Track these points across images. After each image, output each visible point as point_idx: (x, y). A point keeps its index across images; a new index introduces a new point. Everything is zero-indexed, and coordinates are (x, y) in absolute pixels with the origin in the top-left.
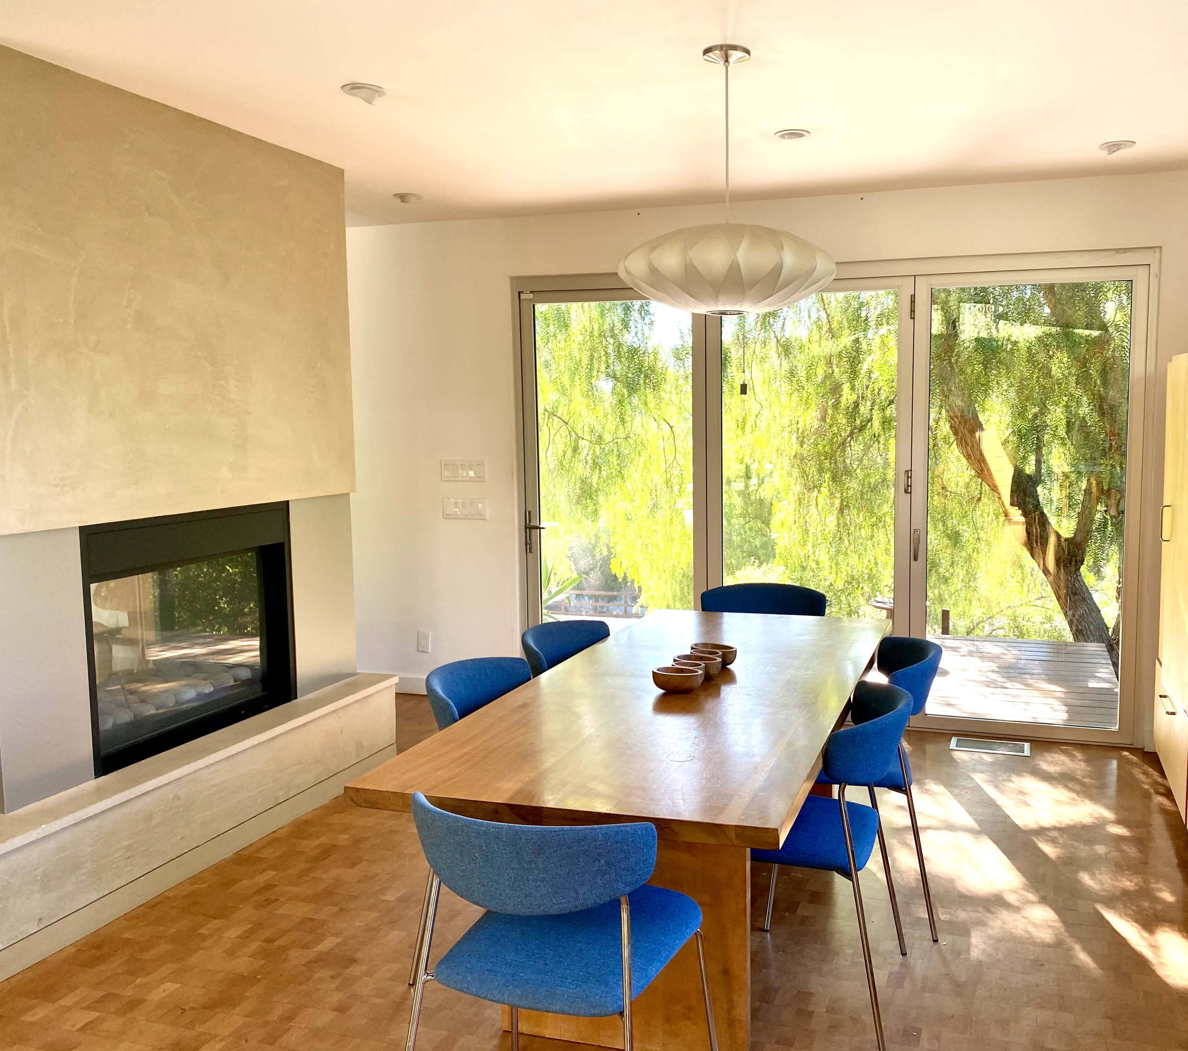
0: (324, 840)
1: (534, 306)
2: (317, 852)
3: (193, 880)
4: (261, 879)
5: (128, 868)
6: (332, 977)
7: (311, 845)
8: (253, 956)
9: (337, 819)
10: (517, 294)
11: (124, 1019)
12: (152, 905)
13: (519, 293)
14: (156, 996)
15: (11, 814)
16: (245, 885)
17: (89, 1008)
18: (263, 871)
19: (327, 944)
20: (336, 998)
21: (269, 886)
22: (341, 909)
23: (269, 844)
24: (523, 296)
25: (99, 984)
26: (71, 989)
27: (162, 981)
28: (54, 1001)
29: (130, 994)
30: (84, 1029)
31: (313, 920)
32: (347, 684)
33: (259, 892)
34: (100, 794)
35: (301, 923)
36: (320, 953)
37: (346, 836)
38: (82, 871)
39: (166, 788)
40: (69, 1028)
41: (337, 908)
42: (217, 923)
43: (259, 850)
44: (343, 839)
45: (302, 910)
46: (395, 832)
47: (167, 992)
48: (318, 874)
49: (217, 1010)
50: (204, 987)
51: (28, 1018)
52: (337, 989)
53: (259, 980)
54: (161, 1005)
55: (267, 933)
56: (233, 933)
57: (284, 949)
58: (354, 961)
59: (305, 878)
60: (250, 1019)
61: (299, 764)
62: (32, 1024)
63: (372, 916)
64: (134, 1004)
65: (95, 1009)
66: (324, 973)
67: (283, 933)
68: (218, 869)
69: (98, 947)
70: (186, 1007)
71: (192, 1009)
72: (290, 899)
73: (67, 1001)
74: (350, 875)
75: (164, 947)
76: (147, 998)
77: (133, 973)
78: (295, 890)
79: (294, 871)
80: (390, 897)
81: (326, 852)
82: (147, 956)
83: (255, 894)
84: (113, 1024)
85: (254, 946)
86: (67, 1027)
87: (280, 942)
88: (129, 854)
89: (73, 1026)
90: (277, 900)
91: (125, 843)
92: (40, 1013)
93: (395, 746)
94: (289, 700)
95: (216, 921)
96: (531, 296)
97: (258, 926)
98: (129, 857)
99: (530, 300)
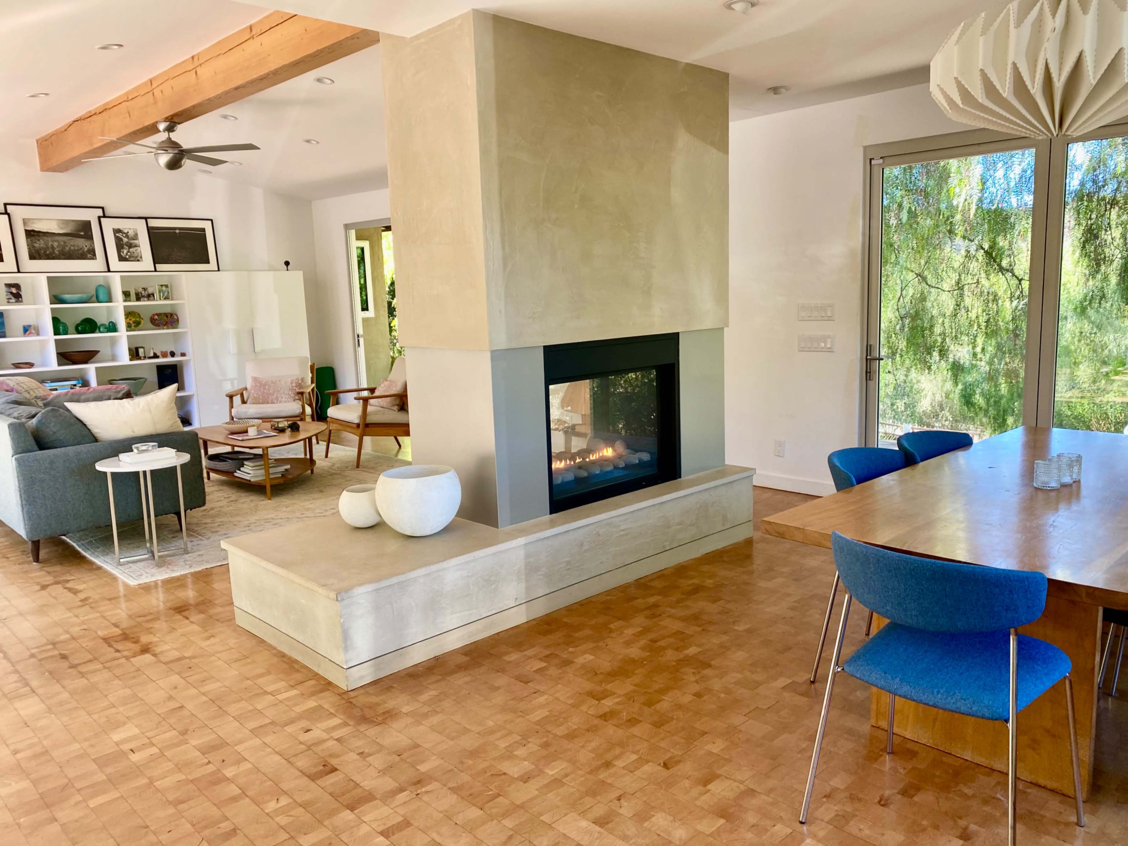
0: (696, 581)
1: (883, 169)
2: (690, 588)
3: (608, 592)
4: (652, 600)
5: (568, 576)
6: (693, 673)
7: (686, 583)
8: (643, 649)
9: (705, 568)
10: (868, 161)
11: (560, 671)
12: (581, 604)
13: (871, 160)
14: (580, 660)
15: (502, 529)
16: (640, 602)
17: (541, 659)
18: (653, 595)
19: (692, 650)
20: (696, 688)
21: (656, 606)
22: (703, 630)
23: (658, 577)
24: (873, 162)
25: (547, 647)
26: (532, 646)
27: (585, 652)
28: (522, 651)
29: (565, 656)
30: (536, 671)
31: (683, 633)
32: (718, 472)
33: (648, 608)
34: (553, 524)
35: (675, 633)
36: (687, 656)
37: (711, 581)
38: (540, 573)
39: (592, 526)
40: (529, 669)
41: (700, 629)
42: (621, 623)
43: (651, 580)
44: (709, 582)
45: (676, 626)
46: (748, 584)
47: (586, 660)
48: (689, 603)
49: (617, 678)
50: (610, 662)
51: (507, 658)
52: (697, 682)
53: (645, 664)
54: (583, 666)
55: (652, 636)
56: (630, 632)
57: (664, 648)
58: (710, 666)
59: (681, 605)
60: (637, 689)
61: (681, 524)
62: (509, 662)
63: (725, 638)
64: (567, 663)
65: (545, 662)
66: (689, 670)
67: (664, 637)
68: (623, 588)
69: (549, 624)
70: (598, 673)
71: (601, 673)
72: (669, 616)
73: (530, 652)
74: (712, 608)
75: (587, 632)
76: (575, 660)
77: (568, 644)
78: (673, 611)
79: (674, 599)
80: (741, 627)
81: (697, 590)
82: (577, 635)
83: (647, 609)
84: (553, 671)
85: (643, 642)
86: (528, 668)
87: (662, 643)
88: (568, 567)
89: (531, 668)
90: (660, 615)
91: (567, 559)
92: (513, 657)
93: (751, 523)
94: (676, 478)
95: (621, 622)
96: (881, 161)
97: (646, 630)
98: (568, 569)
99: (880, 165)
